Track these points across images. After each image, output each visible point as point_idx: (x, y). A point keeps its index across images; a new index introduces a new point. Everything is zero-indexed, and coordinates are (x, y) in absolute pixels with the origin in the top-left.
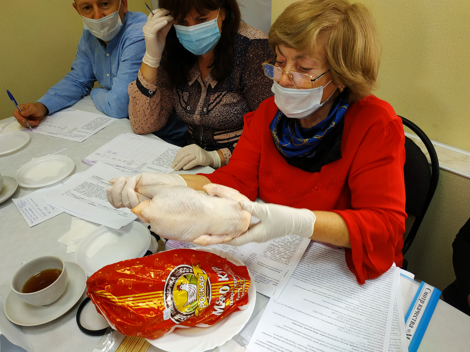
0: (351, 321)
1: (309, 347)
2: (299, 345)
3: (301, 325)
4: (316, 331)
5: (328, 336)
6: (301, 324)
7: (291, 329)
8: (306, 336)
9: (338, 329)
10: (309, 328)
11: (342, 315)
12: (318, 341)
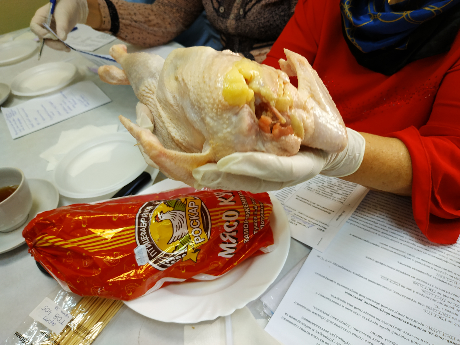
0: (447, 299)
1: (373, 336)
2: (355, 329)
3: (361, 298)
4: (386, 310)
5: (408, 321)
6: (360, 295)
7: (343, 301)
8: (368, 317)
9: (425, 311)
10: (374, 304)
11: (431, 287)
12: (390, 328)
